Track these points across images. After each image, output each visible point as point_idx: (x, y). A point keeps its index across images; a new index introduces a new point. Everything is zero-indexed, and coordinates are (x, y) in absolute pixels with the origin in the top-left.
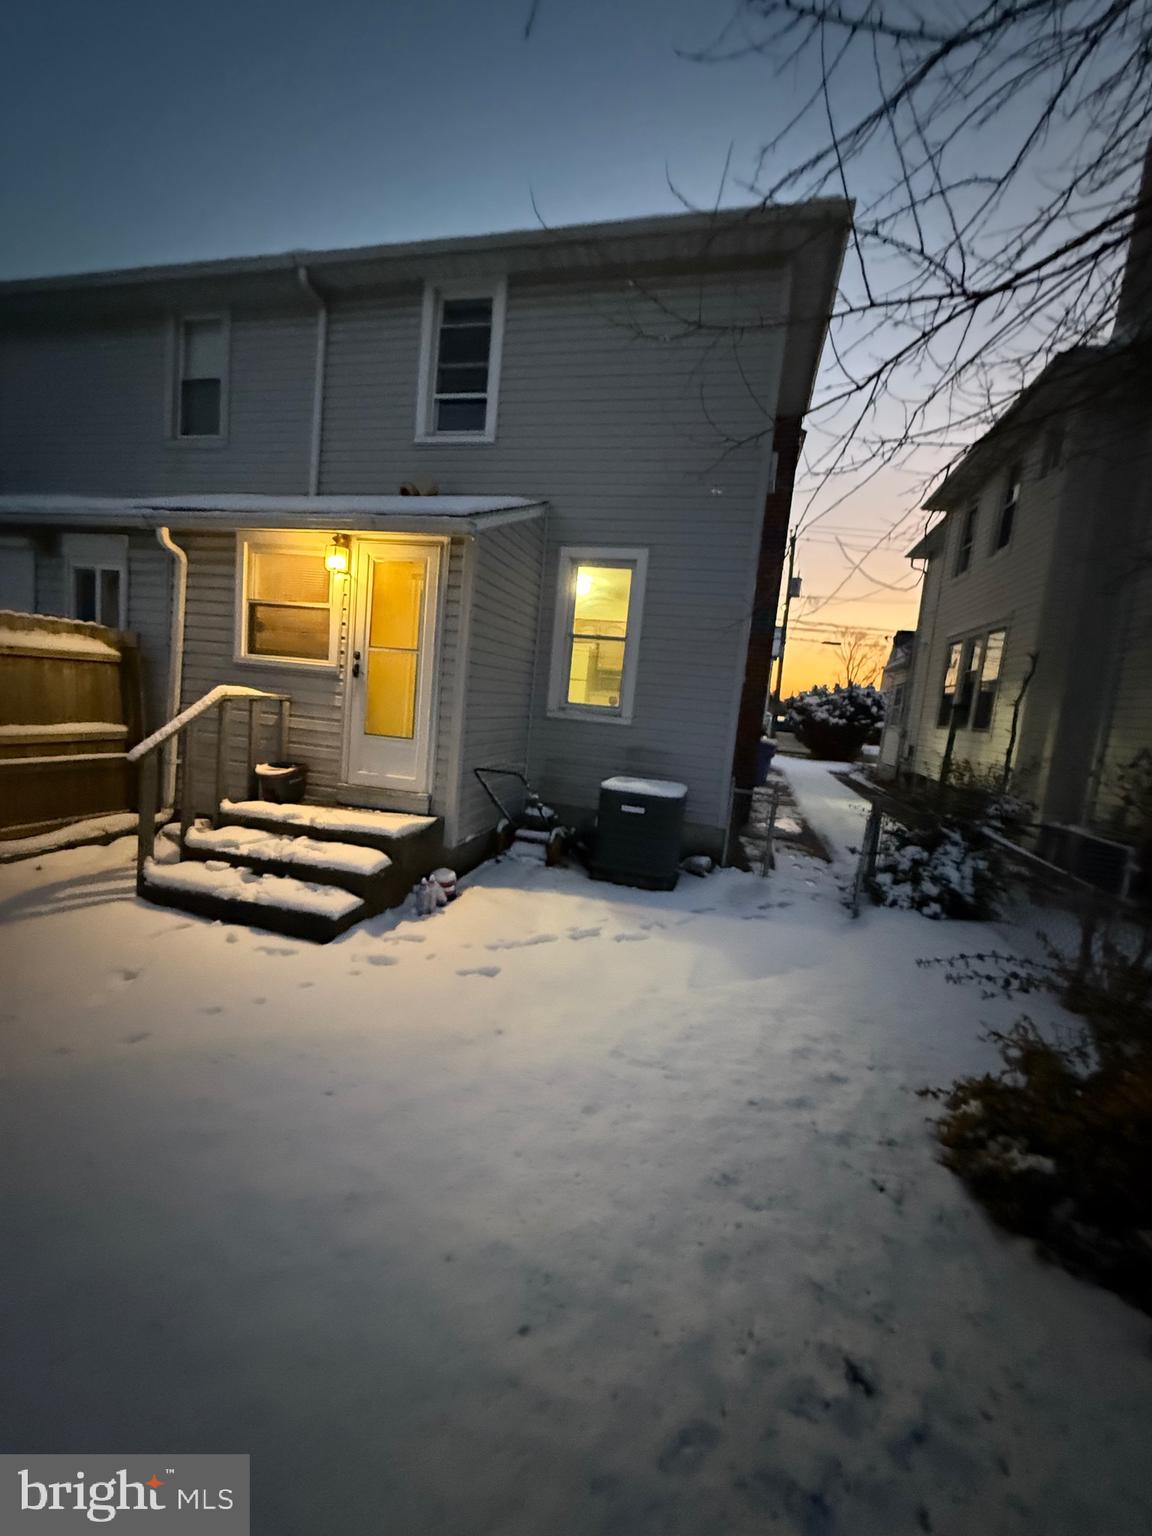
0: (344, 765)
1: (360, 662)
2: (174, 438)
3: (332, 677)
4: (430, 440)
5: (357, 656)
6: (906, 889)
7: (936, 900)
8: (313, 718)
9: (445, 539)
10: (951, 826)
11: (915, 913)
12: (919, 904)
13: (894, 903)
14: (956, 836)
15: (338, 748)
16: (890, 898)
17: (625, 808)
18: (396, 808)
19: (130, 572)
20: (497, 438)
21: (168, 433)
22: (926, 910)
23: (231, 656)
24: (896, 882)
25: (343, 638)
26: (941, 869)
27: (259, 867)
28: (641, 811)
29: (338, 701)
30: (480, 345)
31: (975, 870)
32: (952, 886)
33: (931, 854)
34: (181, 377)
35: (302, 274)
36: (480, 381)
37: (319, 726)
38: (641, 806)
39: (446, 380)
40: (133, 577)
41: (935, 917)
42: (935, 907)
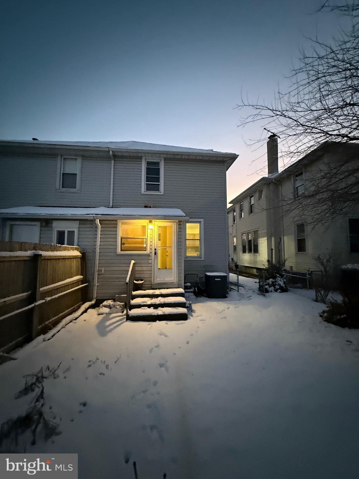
0: (153, 279)
1: (156, 251)
2: (60, 189)
3: (148, 255)
4: (145, 193)
5: (155, 250)
6: (273, 288)
7: (279, 289)
8: (142, 267)
9: (177, 221)
10: (276, 273)
11: (276, 292)
12: (276, 290)
13: (271, 291)
14: (278, 275)
15: (151, 274)
16: (270, 291)
17: (216, 279)
18: (170, 287)
19: (79, 231)
20: (164, 193)
21: (58, 187)
22: (278, 291)
23: (116, 252)
24: (270, 287)
25: (151, 245)
26: (278, 282)
27: (156, 306)
28: (220, 279)
29: (150, 261)
30: (157, 172)
31: (284, 281)
32: (282, 285)
33: (275, 280)
34: (62, 172)
35: (111, 153)
36: (158, 180)
37: (145, 269)
38: (219, 278)
39: (148, 179)
40: (80, 232)
41: (280, 292)
42: (279, 291)
